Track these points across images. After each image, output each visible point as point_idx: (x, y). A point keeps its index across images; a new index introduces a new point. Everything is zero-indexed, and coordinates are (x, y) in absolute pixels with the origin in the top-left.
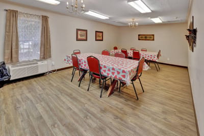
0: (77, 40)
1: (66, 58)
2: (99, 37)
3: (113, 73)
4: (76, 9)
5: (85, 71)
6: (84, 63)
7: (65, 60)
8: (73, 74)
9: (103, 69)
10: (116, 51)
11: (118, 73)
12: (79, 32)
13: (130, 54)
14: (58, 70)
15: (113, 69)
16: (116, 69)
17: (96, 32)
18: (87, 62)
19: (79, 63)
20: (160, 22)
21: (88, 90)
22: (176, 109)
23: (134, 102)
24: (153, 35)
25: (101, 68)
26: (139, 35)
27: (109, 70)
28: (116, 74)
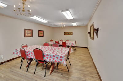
0: (25, 36)
1: (15, 51)
2: (41, 34)
3: (54, 59)
4: (23, 12)
5: (31, 60)
6: (31, 54)
7: (14, 53)
8: (22, 63)
9: (46, 56)
10: (52, 42)
11: (58, 58)
12: (26, 31)
13: (61, 43)
14: (7, 61)
15: (54, 56)
16: (56, 56)
17: (39, 31)
18: (33, 53)
19: (27, 54)
20: (76, 25)
21: (35, 73)
22: (89, 72)
23: (67, 74)
24: (72, 32)
25: (44, 56)
26: (65, 32)
27: (51, 57)
28: (56, 59)
